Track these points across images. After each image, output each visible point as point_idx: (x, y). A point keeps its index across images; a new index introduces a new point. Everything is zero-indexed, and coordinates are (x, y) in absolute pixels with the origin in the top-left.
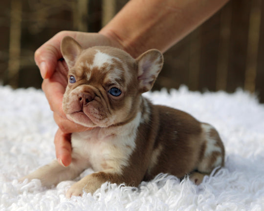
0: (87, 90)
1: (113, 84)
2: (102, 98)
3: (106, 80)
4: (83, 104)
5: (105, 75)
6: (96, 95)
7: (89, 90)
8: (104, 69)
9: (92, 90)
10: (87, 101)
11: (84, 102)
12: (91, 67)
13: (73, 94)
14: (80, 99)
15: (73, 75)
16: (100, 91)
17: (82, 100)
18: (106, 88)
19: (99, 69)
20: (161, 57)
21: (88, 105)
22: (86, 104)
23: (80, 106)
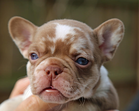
2: (71, 69)
3: (71, 51)
4: (51, 78)
5: (70, 45)
6: (65, 67)
7: (56, 62)
8: (68, 40)
9: (59, 61)
10: (56, 73)
11: (53, 75)
12: (54, 40)
13: (39, 70)
14: (48, 73)
15: (35, 52)
16: (67, 62)
17: (50, 74)
18: (74, 58)
19: (63, 41)
20: (122, 26)
21: (57, 78)
22: (55, 78)
23: (49, 80)
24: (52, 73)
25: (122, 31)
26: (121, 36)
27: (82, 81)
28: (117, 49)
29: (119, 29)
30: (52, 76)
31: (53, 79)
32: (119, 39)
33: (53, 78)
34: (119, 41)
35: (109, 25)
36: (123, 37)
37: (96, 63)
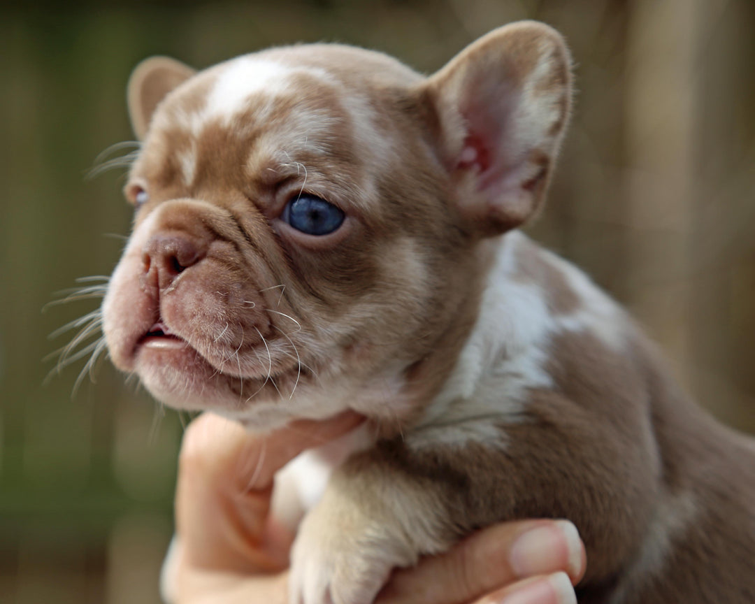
0: (172, 218)
1: (292, 178)
2: (244, 244)
4: (157, 285)
6: (217, 236)
8: (245, 118)
10: (173, 265)
11: (161, 271)
14: (148, 260)
16: (236, 218)
17: (151, 271)
18: (264, 200)
19: (227, 121)
20: (556, 54)
21: (177, 287)
22: (168, 282)
23: (150, 296)
24: (157, 263)
25: (559, 75)
26: (562, 103)
27: (307, 306)
28: (553, 167)
29: (544, 67)
30: (156, 275)
31: (161, 290)
32: (554, 117)
33: (161, 284)
34: (557, 127)
35: (495, 56)
36: (570, 107)
37: (412, 233)
